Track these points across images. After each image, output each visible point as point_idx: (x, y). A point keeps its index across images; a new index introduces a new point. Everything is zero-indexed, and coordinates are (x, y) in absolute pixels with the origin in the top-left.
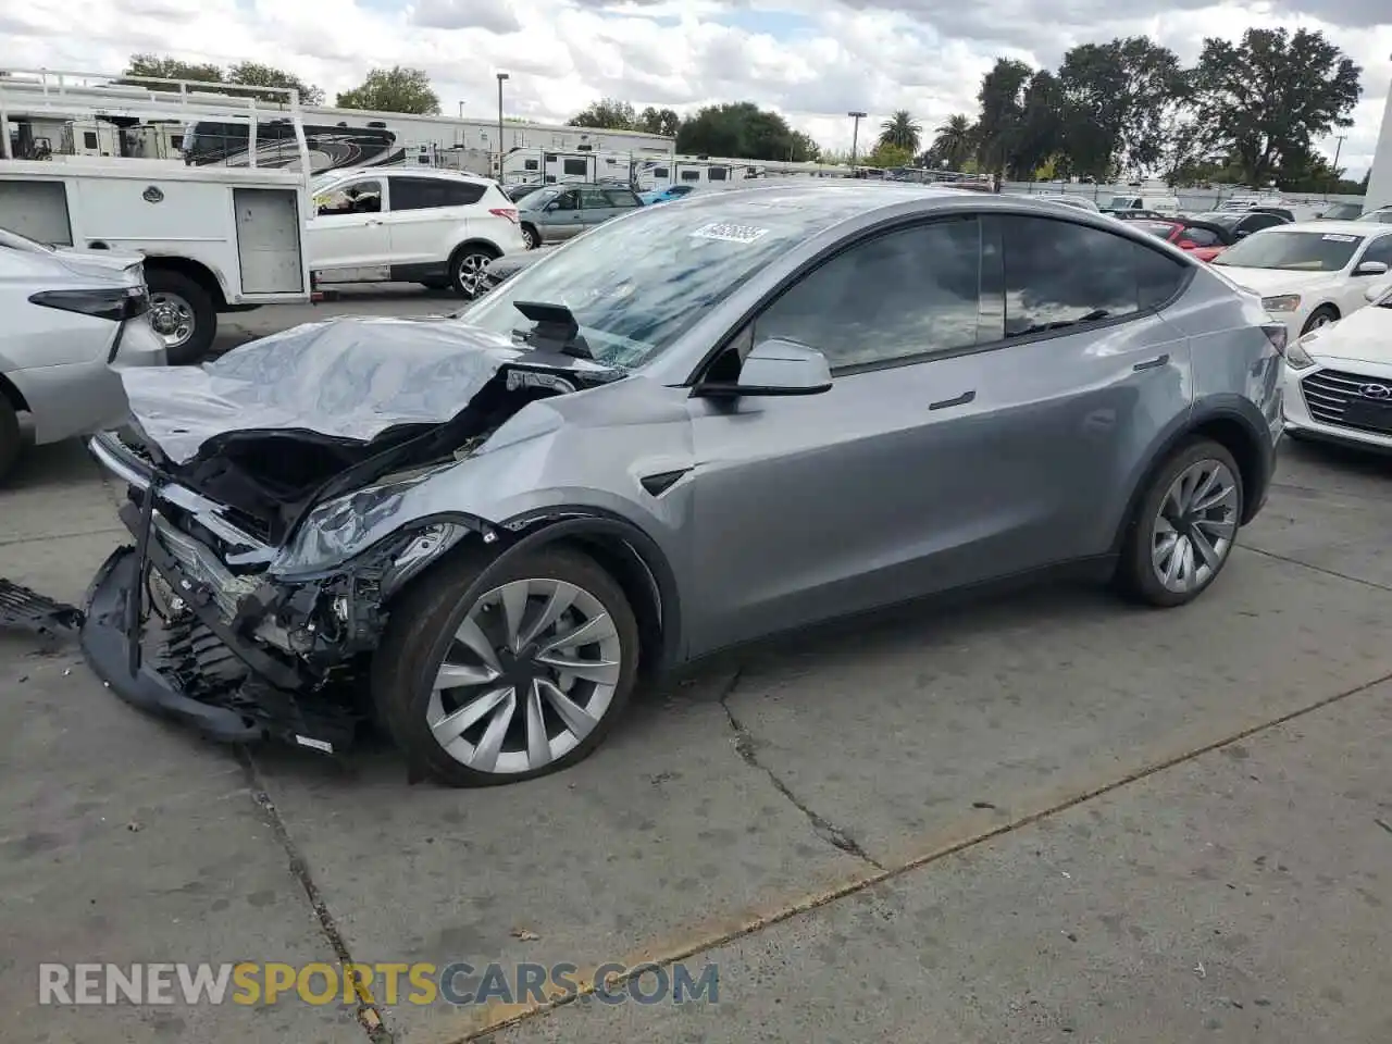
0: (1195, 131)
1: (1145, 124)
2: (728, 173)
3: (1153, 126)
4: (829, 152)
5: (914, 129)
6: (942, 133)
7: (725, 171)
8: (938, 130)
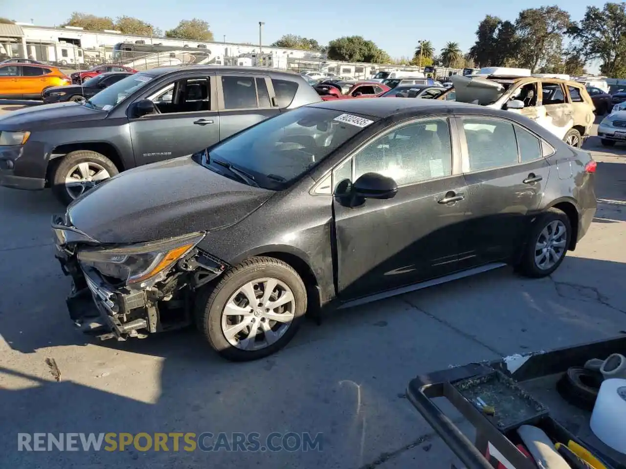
0: (581, 50)
1: (554, 47)
2: (364, 69)
3: (558, 47)
4: (398, 60)
5: (431, 49)
6: (444, 51)
7: (363, 68)
8: (442, 50)
